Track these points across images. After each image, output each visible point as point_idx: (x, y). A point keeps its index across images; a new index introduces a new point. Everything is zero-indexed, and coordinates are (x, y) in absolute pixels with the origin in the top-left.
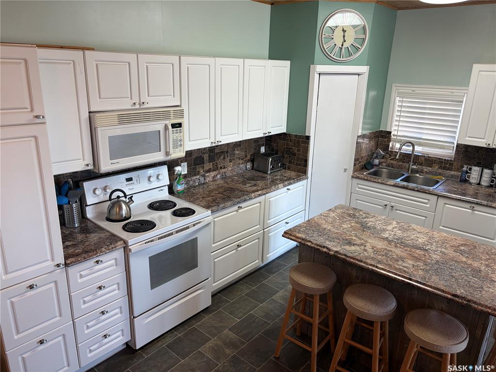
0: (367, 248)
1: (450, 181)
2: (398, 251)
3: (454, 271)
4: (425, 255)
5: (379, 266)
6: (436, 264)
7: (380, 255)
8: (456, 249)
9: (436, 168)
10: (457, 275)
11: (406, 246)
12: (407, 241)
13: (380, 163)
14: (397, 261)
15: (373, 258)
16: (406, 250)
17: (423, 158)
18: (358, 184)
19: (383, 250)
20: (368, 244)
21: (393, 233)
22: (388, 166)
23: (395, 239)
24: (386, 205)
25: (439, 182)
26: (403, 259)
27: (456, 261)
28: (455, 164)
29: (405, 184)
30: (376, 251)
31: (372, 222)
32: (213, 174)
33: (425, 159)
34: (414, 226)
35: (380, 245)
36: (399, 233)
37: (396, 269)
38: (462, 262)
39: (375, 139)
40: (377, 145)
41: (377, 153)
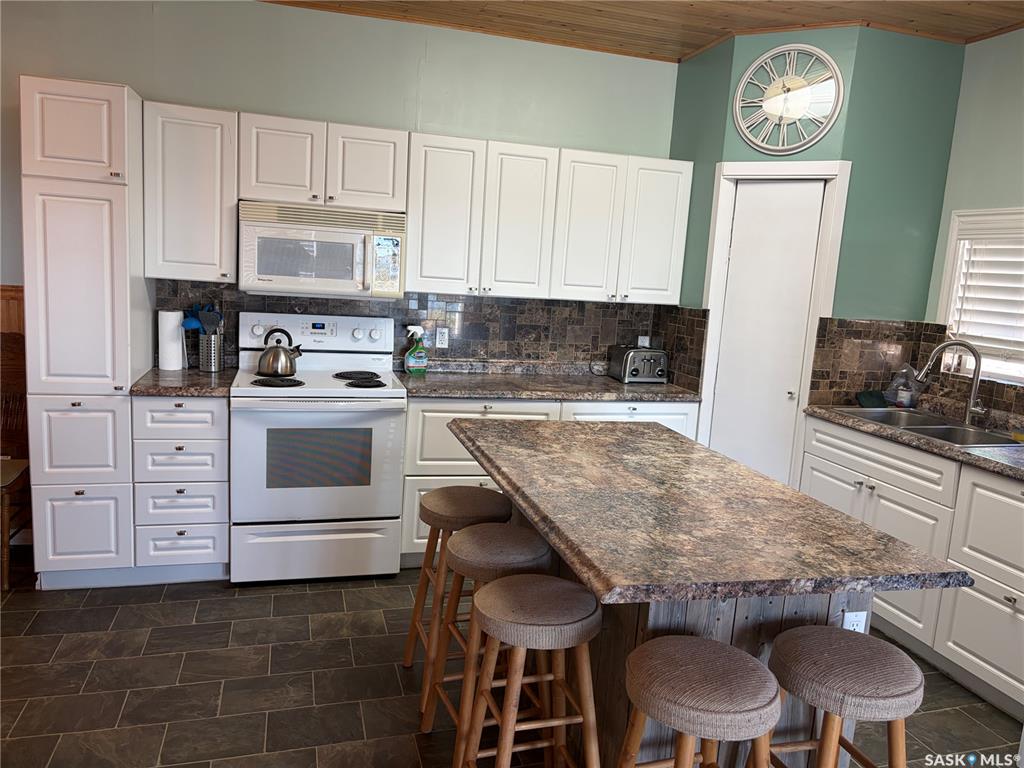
18: (816, 431)
22: (935, 409)
24: (861, 483)
32: (505, 362)
33: (1018, 396)
39: (899, 340)
40: (913, 358)
41: (906, 376)
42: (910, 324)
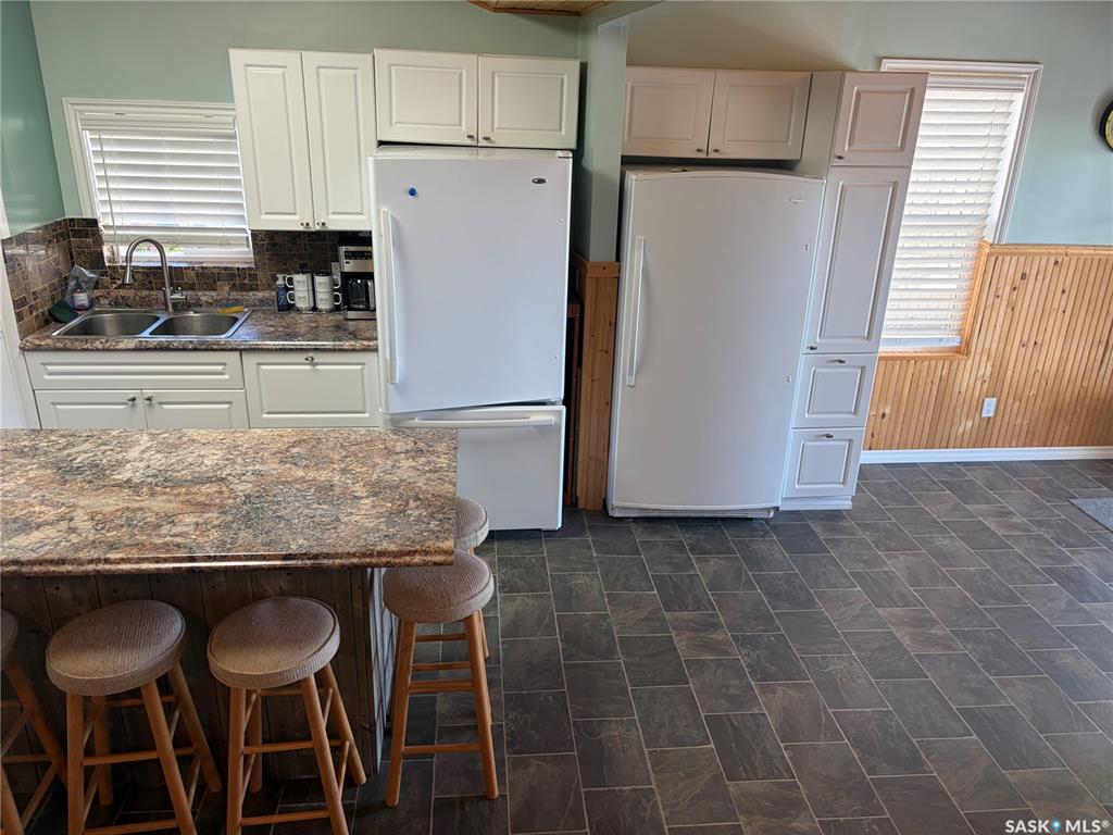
0: (77, 523)
1: (259, 314)
2: (160, 504)
3: (283, 505)
4: (221, 492)
5: (113, 556)
6: (245, 503)
7: (114, 529)
8: (284, 456)
9: (224, 290)
10: (288, 511)
11: (177, 484)
12: (179, 471)
13: (92, 302)
14: (159, 526)
15: (94, 542)
16: (179, 495)
17: (192, 273)
18: (44, 364)
19: (119, 513)
20: (79, 511)
21: (142, 465)
22: (117, 304)
23: (149, 476)
24: (134, 399)
25: (237, 319)
26: (170, 519)
27: (283, 483)
28: (260, 274)
29: (163, 339)
30: (100, 521)
31: (85, 452)
33: (197, 275)
34: (192, 433)
35: (111, 503)
36: (158, 460)
37: (156, 547)
38: (296, 480)
39: (58, 242)
40: (71, 257)
41: (75, 277)
42: (60, 223)
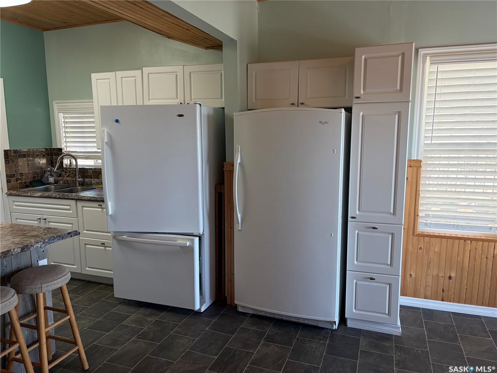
13: (57, 182)
18: (14, 201)
22: (65, 183)
24: (40, 219)
25: (93, 189)
33: (93, 172)
39: (44, 156)
40: (51, 163)
41: (50, 171)
42: (47, 149)
